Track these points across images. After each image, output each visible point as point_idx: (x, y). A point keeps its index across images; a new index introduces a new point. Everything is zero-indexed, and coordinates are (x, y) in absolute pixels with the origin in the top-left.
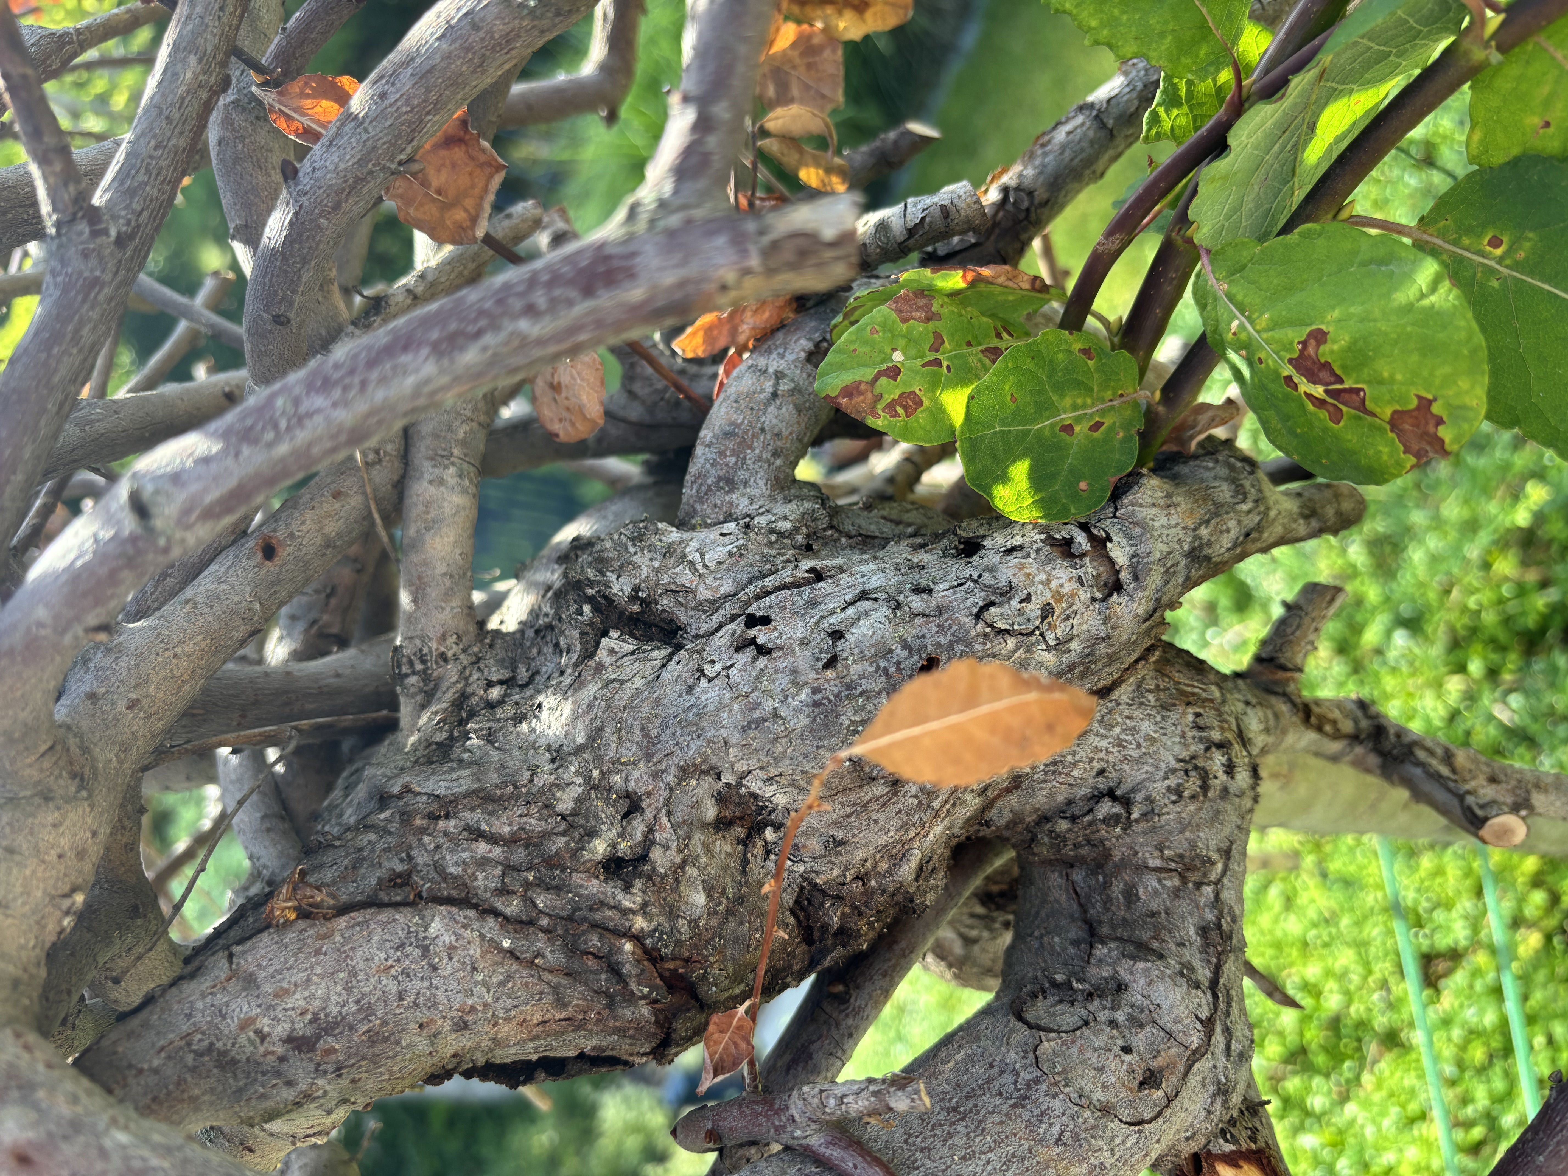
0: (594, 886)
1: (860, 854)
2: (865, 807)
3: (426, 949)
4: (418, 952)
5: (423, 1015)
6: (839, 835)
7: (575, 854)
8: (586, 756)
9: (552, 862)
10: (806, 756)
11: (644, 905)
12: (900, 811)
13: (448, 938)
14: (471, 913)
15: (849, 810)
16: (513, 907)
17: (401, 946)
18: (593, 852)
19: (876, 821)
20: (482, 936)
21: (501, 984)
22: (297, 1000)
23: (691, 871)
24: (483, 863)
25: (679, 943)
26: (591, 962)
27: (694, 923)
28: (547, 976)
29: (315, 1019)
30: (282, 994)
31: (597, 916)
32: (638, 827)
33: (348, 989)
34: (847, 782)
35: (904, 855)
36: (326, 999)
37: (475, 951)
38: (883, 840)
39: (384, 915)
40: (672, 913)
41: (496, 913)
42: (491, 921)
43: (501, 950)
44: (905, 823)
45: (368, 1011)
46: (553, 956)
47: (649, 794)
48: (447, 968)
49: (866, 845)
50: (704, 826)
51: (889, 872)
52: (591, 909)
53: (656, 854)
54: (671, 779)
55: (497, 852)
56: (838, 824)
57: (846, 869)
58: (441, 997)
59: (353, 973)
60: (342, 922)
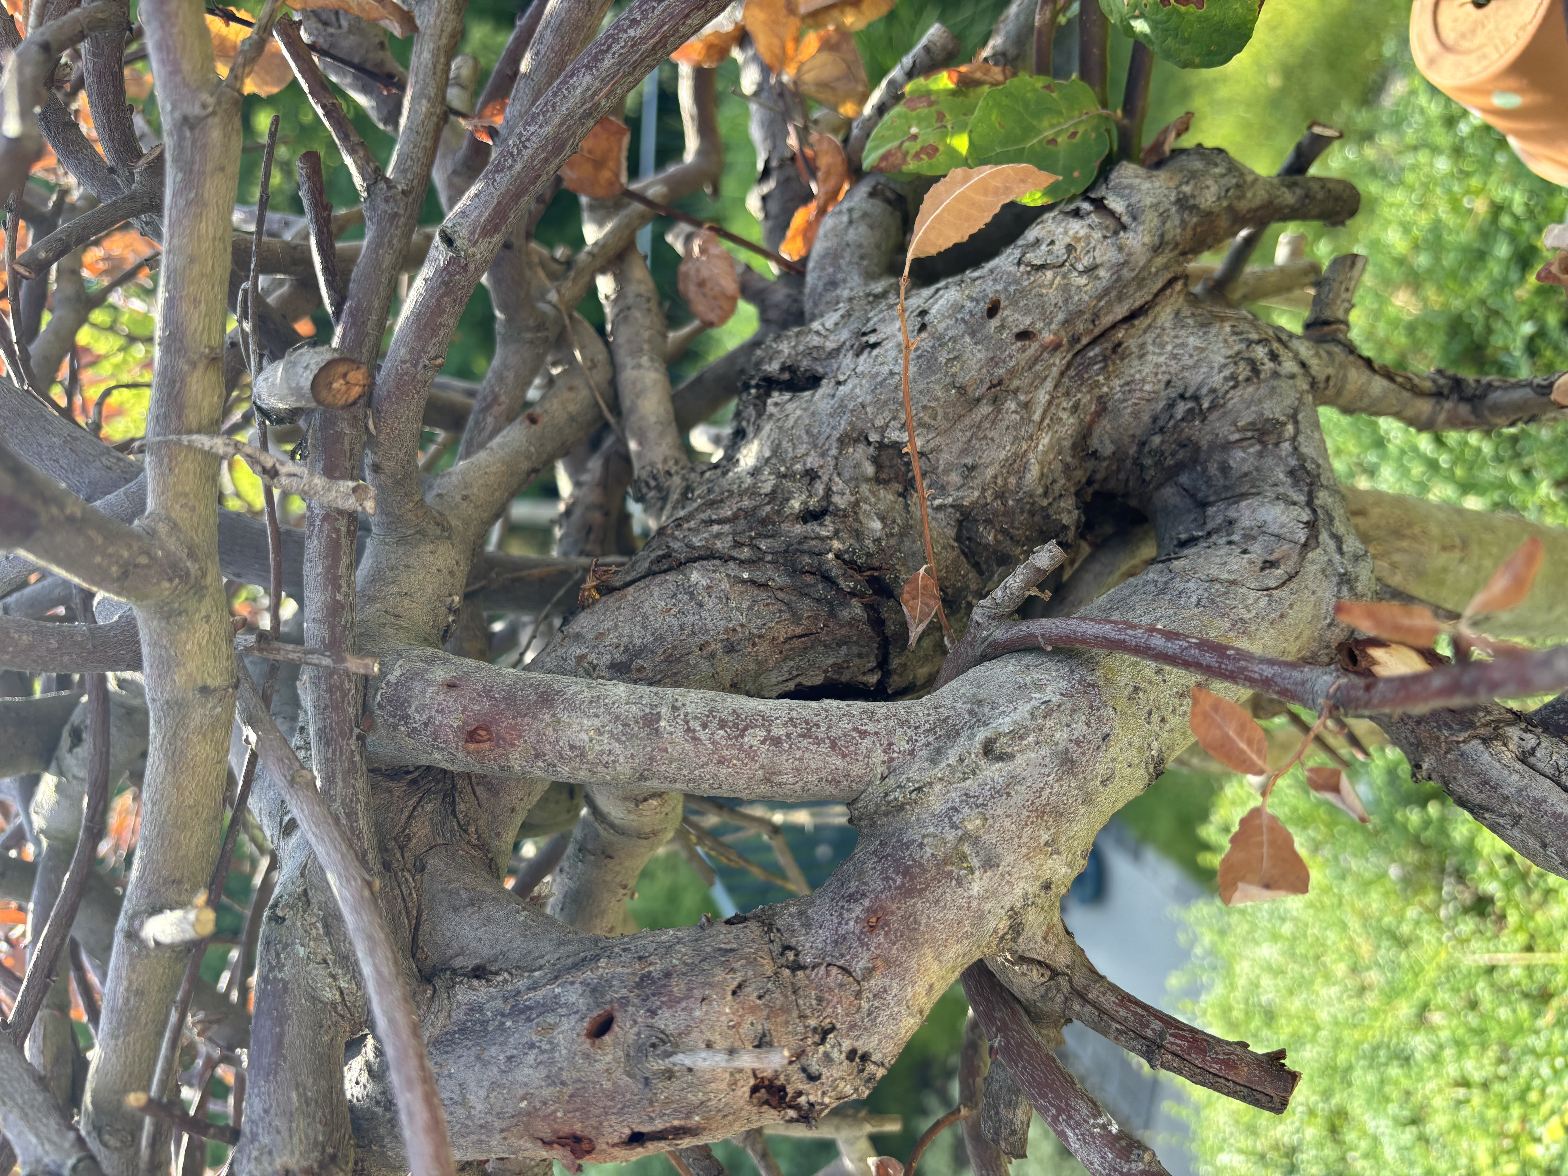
0: (799, 529)
1: (990, 472)
2: (979, 427)
3: (691, 594)
4: (686, 597)
5: (700, 639)
6: (969, 461)
7: (778, 512)
8: (773, 461)
9: (764, 522)
10: (921, 392)
11: (836, 533)
12: (1008, 428)
13: (704, 582)
14: (717, 562)
15: (968, 434)
16: (746, 553)
17: (674, 595)
18: (792, 508)
19: (992, 440)
20: (728, 576)
21: (750, 608)
22: (612, 639)
23: (865, 507)
24: (718, 536)
25: (869, 555)
26: (809, 579)
27: (878, 541)
28: (780, 595)
29: (626, 649)
30: (600, 636)
31: (805, 547)
32: (820, 488)
33: (645, 628)
34: (960, 410)
35: (1025, 468)
36: (631, 636)
37: (725, 585)
38: (1003, 454)
39: (659, 579)
40: (858, 535)
41: (734, 559)
42: (731, 564)
43: (744, 582)
44: (1016, 438)
45: (660, 639)
46: (780, 579)
47: (821, 467)
48: (709, 603)
49: (992, 463)
50: (867, 480)
51: (1019, 485)
52: (800, 543)
53: (836, 499)
54: (834, 452)
55: (726, 528)
56: (964, 452)
57: (984, 490)
58: (710, 626)
59: (645, 617)
60: (631, 589)
